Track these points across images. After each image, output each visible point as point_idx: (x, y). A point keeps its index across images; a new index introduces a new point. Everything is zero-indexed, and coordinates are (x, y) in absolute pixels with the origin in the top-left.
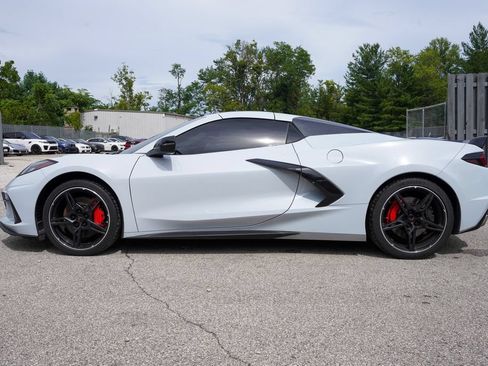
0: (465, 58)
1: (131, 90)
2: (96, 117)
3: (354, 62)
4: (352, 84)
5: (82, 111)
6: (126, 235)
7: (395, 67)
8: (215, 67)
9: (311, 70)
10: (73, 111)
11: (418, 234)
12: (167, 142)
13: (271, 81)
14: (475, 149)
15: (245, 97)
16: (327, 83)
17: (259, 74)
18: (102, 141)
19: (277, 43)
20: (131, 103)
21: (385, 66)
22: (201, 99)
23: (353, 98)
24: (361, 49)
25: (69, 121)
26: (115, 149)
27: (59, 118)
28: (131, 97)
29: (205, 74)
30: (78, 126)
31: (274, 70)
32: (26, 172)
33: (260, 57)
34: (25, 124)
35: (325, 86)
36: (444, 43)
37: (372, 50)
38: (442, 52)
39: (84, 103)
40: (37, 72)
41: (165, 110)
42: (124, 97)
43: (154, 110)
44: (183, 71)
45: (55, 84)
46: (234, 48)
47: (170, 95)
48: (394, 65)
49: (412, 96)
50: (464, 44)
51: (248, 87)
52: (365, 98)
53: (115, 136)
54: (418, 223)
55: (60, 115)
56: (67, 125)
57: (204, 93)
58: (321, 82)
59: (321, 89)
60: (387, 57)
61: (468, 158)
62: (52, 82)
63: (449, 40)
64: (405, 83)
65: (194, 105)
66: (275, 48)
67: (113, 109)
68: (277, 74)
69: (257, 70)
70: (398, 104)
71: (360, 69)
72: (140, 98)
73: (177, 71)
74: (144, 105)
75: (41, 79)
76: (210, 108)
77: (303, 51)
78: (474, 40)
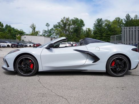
0: (125, 23)
1: (35, 30)
2: (25, 37)
3: (95, 23)
4: (95, 29)
5: (21, 35)
6: (39, 71)
7: (106, 25)
8: (58, 24)
9: (84, 25)
10: (19, 35)
11: (119, 70)
12: (51, 45)
13: (73, 28)
14: (135, 47)
15: (66, 32)
16: (88, 29)
17: (70, 26)
18: (27, 44)
19: (74, 18)
20: (35, 33)
21: (104, 24)
22: (54, 33)
23: (95, 33)
24: (97, 20)
25: (18, 38)
26: (30, 46)
27: (15, 37)
28: (35, 32)
29: (55, 26)
30: (20, 40)
31: (74, 25)
32: (10, 53)
33: (70, 21)
34: (5, 39)
35: (88, 30)
36: (119, 18)
37: (100, 20)
38: (119, 21)
39: (22, 33)
40: (9, 25)
41: (44, 36)
42: (33, 32)
43: (41, 36)
44: (49, 25)
45: (14, 28)
46: (63, 19)
47: (45, 32)
48: (106, 24)
49: (111, 32)
50: (124, 19)
51: (67, 30)
52: (98, 33)
53: (30, 42)
54: (120, 67)
55: (15, 36)
56: (17, 39)
57: (55, 31)
58: (86, 28)
59: (87, 30)
60: (104, 22)
61: (133, 50)
62: (13, 27)
63: (120, 18)
64: (109, 29)
65: (52, 34)
66: (74, 19)
67: (30, 35)
68: (75, 26)
69: (69, 25)
70: (107, 34)
71: (97, 25)
72: (37, 32)
73: (48, 25)
74: (38, 34)
75: (10, 26)
76: (56, 35)
77: (82, 20)
78: (127, 18)
